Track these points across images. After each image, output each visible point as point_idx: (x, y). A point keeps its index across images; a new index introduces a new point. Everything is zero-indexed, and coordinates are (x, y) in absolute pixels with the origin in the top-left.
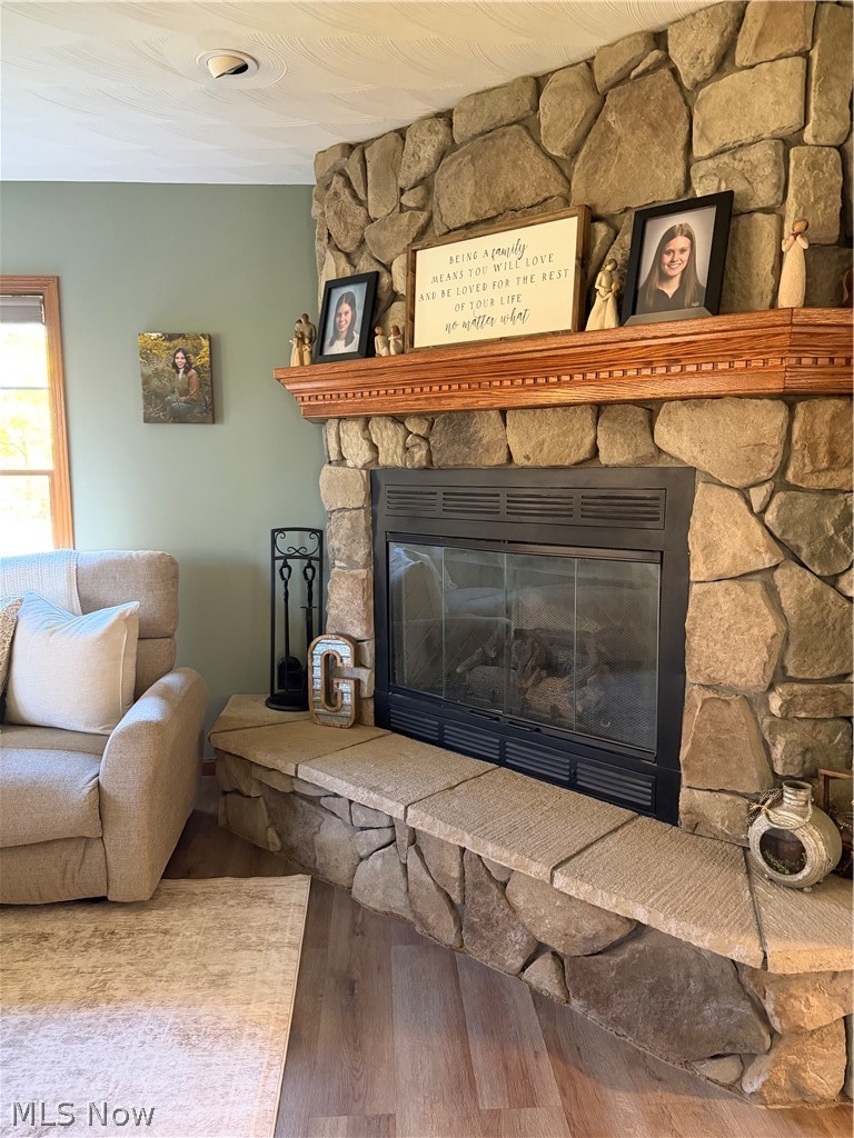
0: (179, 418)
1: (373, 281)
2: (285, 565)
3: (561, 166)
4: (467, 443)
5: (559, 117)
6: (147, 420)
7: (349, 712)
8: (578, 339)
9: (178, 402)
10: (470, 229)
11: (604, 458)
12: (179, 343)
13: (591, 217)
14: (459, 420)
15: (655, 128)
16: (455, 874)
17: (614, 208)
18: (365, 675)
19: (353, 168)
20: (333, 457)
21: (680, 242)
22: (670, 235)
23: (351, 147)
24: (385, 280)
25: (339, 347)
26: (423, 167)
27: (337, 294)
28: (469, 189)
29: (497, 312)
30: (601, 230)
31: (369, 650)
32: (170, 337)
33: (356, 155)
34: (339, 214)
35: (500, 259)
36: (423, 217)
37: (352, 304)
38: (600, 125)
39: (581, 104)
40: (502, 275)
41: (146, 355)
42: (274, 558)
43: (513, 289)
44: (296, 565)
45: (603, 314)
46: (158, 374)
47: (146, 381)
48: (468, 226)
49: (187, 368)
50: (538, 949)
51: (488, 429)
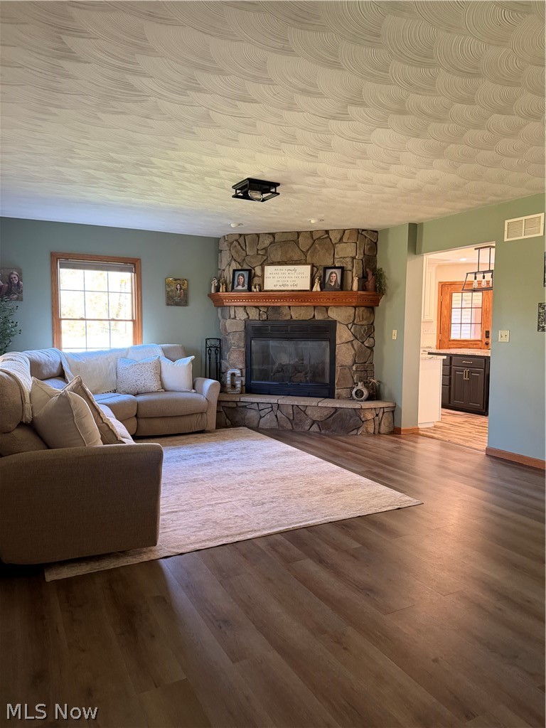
0: (177, 304)
1: (250, 271)
2: (210, 349)
3: (305, 253)
4: (279, 314)
5: (304, 243)
6: (168, 305)
7: (239, 389)
8: (311, 293)
9: (177, 299)
10: (280, 263)
11: (316, 318)
12: (179, 282)
13: (313, 266)
14: (276, 308)
15: (327, 250)
16: (292, 412)
17: (318, 265)
18: (243, 379)
19: (241, 241)
20: (232, 316)
21: (334, 275)
22: (332, 273)
23: (240, 235)
24: (253, 271)
25: (240, 288)
26: (266, 245)
27: (237, 273)
28: (280, 253)
29: (289, 283)
30: (315, 269)
31: (244, 371)
32: (176, 280)
33: (242, 237)
34: (237, 252)
35: (289, 272)
36: (265, 258)
37: (243, 276)
38: (313, 246)
39: (310, 242)
40: (290, 275)
41: (168, 285)
42: (206, 348)
43: (293, 279)
44: (213, 349)
45: (317, 288)
46: (171, 291)
47: (168, 293)
48: (279, 262)
49: (181, 289)
50: (314, 422)
51: (285, 311)
